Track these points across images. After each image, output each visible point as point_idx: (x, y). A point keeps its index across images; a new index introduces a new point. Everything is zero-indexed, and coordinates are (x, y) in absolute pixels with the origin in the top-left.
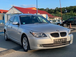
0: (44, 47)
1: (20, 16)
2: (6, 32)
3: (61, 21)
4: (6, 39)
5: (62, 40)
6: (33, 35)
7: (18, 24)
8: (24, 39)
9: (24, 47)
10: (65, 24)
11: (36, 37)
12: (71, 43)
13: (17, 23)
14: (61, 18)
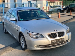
0: (41, 47)
1: (17, 11)
2: (4, 25)
3: (61, 7)
4: (5, 31)
5: (59, 40)
6: (30, 35)
7: (16, 20)
8: (21, 37)
9: (22, 45)
10: (65, 11)
11: (33, 37)
12: (69, 42)
13: (14, 19)
14: (62, 2)
